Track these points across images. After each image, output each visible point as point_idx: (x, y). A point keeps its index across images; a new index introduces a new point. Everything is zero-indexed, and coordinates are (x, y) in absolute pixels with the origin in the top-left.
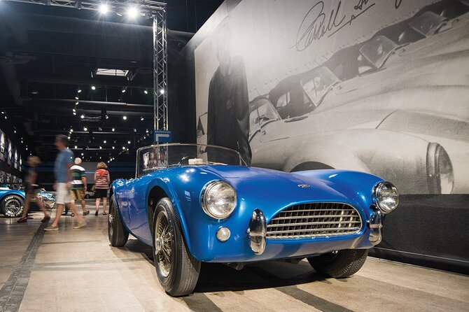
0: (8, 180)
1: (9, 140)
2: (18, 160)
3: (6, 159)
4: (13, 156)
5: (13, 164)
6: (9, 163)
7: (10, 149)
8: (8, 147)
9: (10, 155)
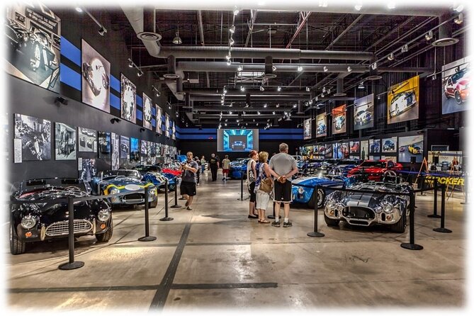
0: (158, 150)
1: (157, 106)
2: (171, 128)
3: (154, 128)
4: (164, 123)
5: (164, 133)
6: (159, 131)
7: (159, 116)
8: (156, 112)
9: (159, 123)
